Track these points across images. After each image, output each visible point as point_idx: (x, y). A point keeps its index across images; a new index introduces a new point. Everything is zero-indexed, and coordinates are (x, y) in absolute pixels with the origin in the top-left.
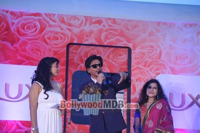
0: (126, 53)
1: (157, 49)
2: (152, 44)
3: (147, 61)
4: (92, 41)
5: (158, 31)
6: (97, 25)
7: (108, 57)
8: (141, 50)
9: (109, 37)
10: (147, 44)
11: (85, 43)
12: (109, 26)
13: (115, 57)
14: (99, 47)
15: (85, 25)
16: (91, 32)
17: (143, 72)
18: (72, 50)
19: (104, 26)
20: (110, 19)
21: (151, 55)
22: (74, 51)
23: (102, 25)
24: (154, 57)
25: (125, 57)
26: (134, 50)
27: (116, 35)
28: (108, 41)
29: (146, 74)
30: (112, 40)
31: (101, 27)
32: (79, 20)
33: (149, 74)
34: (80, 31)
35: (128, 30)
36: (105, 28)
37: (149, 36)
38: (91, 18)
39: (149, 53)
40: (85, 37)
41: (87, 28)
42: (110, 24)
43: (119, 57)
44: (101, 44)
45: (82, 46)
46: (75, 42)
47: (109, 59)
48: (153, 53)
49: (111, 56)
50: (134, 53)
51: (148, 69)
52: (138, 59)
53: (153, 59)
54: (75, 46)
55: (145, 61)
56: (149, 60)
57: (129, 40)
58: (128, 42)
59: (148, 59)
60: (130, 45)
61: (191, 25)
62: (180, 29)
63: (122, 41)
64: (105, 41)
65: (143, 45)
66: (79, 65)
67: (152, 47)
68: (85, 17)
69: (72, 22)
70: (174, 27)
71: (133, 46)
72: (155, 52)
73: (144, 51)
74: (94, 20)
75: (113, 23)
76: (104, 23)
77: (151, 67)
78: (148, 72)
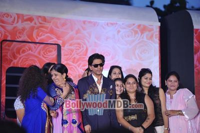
0: (55, 50)
1: (84, 46)
2: (79, 41)
3: (75, 58)
4: (24, 37)
5: (84, 29)
6: (29, 22)
7: (39, 53)
8: (70, 47)
9: (40, 34)
10: (75, 41)
11: (18, 40)
12: (41, 23)
13: (45, 53)
14: (30, 44)
15: (18, 22)
16: (23, 29)
17: (72, 68)
18: (5, 46)
19: (35, 24)
20: (40, 16)
21: (78, 51)
22: (7, 47)
23: (33, 22)
24: (81, 54)
25: (54, 54)
26: (64, 46)
27: (47, 33)
28: (39, 38)
29: (74, 69)
30: (42, 37)
31: (32, 24)
32: (11, 17)
33: (77, 70)
34: (12, 28)
35: (58, 28)
36: (36, 26)
37: (77, 34)
38: (23, 16)
39: (77, 49)
40: (17, 34)
41: (20, 25)
42: (40, 21)
43: (49, 54)
44: (33, 41)
45: (15, 43)
46: (9, 38)
47: (40, 55)
48: (80, 50)
49: (42, 53)
50: (63, 49)
51: (76, 65)
52: (67, 55)
53: (81, 55)
54: (8, 42)
55: (73, 57)
56: (77, 57)
57: (58, 38)
58: (58, 39)
59: (75, 56)
60: (60, 42)
61: (112, 24)
62: (103, 28)
63: (53, 39)
64: (37, 38)
65: (71, 42)
66: (12, 61)
67: (79, 44)
68: (17, 14)
69: (5, 19)
70: (98, 25)
71: (62, 43)
72: (82, 49)
73: (72, 47)
74: (25, 18)
75: (43, 21)
76: (36, 20)
77: (78, 63)
78: (76, 67)
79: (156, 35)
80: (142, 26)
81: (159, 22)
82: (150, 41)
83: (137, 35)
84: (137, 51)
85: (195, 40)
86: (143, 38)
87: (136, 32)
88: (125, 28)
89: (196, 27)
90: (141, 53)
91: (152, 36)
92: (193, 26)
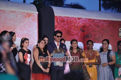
79: (36, 19)
80: (29, 14)
81: (38, 11)
82: (33, 22)
83: (26, 18)
84: (26, 27)
85: (55, 22)
86: (29, 20)
87: (26, 17)
88: (20, 14)
89: (56, 15)
90: (28, 28)
91: (34, 19)
92: (54, 15)
